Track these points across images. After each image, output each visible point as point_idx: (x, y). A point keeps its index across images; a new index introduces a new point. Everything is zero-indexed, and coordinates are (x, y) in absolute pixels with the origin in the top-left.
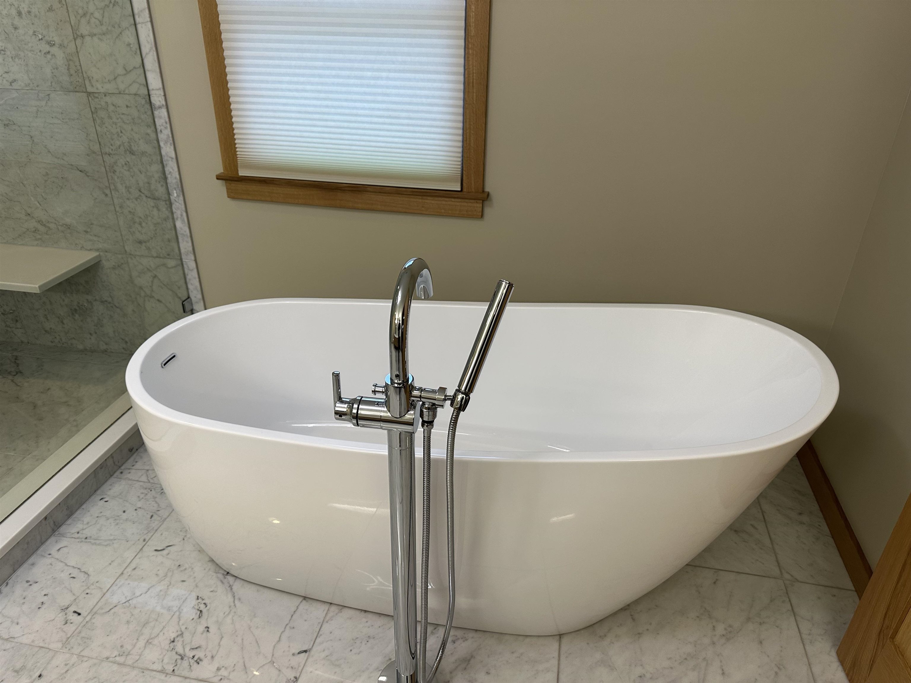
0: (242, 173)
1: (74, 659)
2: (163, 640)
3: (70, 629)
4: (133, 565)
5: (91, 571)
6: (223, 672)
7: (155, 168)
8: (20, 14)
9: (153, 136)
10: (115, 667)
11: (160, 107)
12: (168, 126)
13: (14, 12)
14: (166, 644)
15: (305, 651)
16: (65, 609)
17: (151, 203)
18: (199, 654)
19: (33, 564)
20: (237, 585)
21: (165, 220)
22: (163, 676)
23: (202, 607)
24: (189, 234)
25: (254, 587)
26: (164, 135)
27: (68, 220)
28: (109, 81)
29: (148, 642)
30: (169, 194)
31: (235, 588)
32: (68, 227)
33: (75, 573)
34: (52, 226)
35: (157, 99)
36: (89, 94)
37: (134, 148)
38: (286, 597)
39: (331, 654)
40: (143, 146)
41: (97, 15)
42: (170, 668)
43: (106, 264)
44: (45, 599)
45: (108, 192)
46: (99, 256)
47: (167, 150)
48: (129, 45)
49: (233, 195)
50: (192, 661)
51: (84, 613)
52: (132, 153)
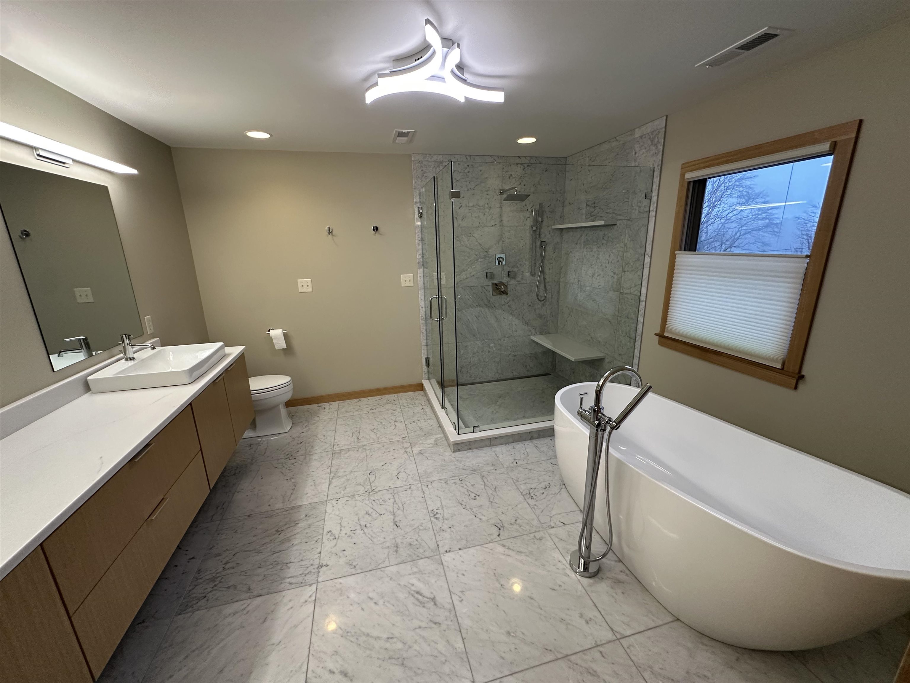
0: (666, 334)
1: (506, 472)
2: (529, 486)
3: (512, 465)
4: (541, 462)
5: (530, 456)
6: (536, 507)
7: (634, 325)
8: (609, 262)
9: (637, 312)
10: (512, 482)
11: (643, 301)
12: (644, 309)
13: (607, 262)
14: (529, 487)
15: (564, 524)
16: (515, 460)
17: (628, 339)
18: (534, 497)
19: (519, 444)
20: (564, 490)
21: (631, 348)
22: (520, 494)
23: (548, 487)
24: (638, 356)
25: (568, 494)
26: (641, 312)
27: (600, 339)
28: (628, 289)
29: (525, 483)
30: (636, 337)
31: (562, 490)
32: (599, 342)
33: (526, 453)
34: (595, 340)
35: (643, 298)
36: (621, 293)
37: (629, 316)
38: (575, 505)
39: (571, 532)
40: (633, 316)
41: (632, 264)
42: (524, 493)
43: (607, 360)
44: (513, 454)
45: (615, 331)
46: (605, 356)
47: (641, 319)
48: (639, 276)
49: (660, 343)
50: (531, 497)
51: (518, 464)
52: (628, 318)
